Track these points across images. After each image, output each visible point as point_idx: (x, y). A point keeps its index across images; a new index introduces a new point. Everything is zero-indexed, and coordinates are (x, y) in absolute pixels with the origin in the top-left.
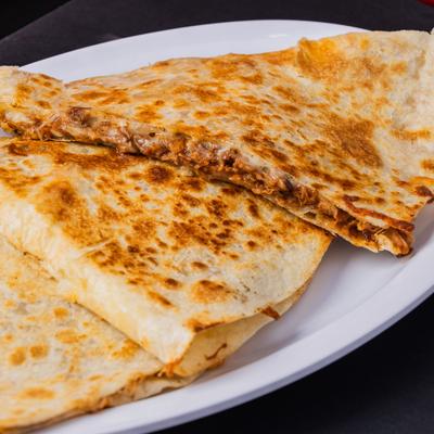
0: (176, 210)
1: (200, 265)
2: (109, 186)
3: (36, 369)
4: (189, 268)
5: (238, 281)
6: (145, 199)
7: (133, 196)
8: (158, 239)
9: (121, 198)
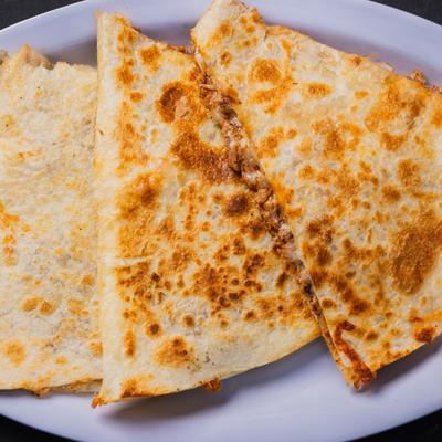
0: (220, 251)
1: (190, 321)
2: (191, 199)
3: (35, 322)
4: (181, 319)
5: (206, 350)
6: (205, 227)
7: (200, 219)
8: (181, 277)
9: (189, 217)
